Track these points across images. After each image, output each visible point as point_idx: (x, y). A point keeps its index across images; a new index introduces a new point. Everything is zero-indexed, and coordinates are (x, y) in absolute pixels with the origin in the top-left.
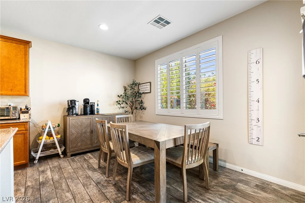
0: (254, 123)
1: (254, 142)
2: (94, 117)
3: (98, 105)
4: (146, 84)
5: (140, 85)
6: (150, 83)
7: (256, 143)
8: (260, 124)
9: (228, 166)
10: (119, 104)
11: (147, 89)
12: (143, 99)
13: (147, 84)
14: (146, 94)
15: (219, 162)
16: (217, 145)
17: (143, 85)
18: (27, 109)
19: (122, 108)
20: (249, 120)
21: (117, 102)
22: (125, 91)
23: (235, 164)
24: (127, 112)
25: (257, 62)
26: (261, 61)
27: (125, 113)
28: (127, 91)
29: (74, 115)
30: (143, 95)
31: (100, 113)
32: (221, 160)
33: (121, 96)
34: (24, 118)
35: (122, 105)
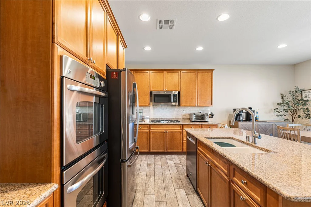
2: (258, 123)
3: (257, 113)
5: (303, 92)
10: (278, 111)
18: (212, 115)
19: (281, 116)
21: (275, 110)
22: (282, 98)
24: (286, 120)
27: (284, 121)
28: (285, 99)
29: (241, 120)
31: (259, 120)
33: (283, 103)
34: (210, 121)
35: (281, 113)
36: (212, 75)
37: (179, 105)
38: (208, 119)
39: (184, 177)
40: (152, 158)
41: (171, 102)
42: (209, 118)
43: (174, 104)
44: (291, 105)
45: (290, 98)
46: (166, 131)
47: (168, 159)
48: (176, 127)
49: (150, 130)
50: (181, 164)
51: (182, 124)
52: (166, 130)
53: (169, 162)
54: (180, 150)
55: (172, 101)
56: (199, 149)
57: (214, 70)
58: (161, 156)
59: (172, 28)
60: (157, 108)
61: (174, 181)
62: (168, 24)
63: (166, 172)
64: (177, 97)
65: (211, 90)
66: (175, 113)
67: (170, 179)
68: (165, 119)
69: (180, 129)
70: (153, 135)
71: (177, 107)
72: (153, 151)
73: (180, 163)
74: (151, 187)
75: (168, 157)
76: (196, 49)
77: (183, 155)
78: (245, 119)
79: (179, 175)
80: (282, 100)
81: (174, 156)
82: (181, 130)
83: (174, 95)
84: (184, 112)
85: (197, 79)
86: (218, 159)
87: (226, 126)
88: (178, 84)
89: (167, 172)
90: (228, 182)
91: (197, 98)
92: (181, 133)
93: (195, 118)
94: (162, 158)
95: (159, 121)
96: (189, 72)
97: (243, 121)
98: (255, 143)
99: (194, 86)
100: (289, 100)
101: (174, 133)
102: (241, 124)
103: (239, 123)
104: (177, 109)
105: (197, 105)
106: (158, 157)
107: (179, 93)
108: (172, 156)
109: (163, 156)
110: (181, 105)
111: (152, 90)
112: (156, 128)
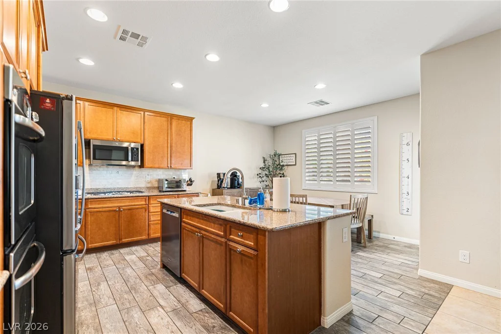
0: (405, 196)
1: (405, 212)
4: (289, 155)
5: (280, 156)
6: (295, 154)
7: (407, 213)
8: (409, 197)
9: (382, 236)
10: (260, 177)
11: (291, 161)
12: (286, 171)
13: (292, 155)
14: (289, 167)
15: (374, 233)
16: (372, 216)
17: (285, 156)
18: (192, 182)
19: (263, 181)
20: (401, 194)
21: (258, 175)
22: (264, 162)
23: (388, 234)
24: (267, 186)
25: (408, 144)
26: (411, 143)
28: (266, 162)
29: (225, 188)
30: (285, 167)
32: (375, 231)
33: (264, 168)
34: (189, 189)
35: (263, 179)
36: (191, 124)
37: (142, 166)
38: (185, 187)
39: (158, 270)
40: (93, 258)
41: (128, 161)
42: (187, 185)
43: (133, 163)
44: (271, 170)
45: (270, 162)
46: (119, 209)
47: (125, 254)
48: (138, 201)
49: (87, 210)
50: (149, 255)
51: (148, 196)
52: (119, 207)
53: (127, 258)
54: (144, 237)
55: (130, 158)
56: (184, 222)
57: (194, 118)
58: (109, 252)
59: (142, 46)
60: (99, 170)
61: (143, 278)
62: (138, 39)
63: (126, 272)
64: (138, 153)
65: (189, 146)
66: (133, 178)
67: (136, 278)
68: (114, 188)
69: (144, 203)
70: (93, 218)
71: (137, 169)
72: (93, 247)
73: (146, 254)
74: (105, 296)
75: (123, 251)
76: (172, 84)
77: (149, 245)
78: (229, 187)
79: (150, 270)
80: (264, 164)
81: (134, 248)
82: (145, 205)
83: (132, 149)
84: (149, 178)
85: (171, 129)
86: (213, 224)
87: (209, 195)
88: (139, 132)
89: (129, 271)
90: (224, 244)
91: (171, 156)
92: (147, 209)
93: (166, 186)
94: (113, 254)
95: (105, 193)
96: (159, 115)
97: (228, 188)
98: (244, 205)
99: (166, 138)
100: (269, 164)
101: (134, 210)
102: (225, 191)
103: (224, 191)
104: (136, 172)
105: (171, 167)
106: (105, 255)
107: (142, 146)
108: (131, 248)
109: (114, 252)
110: (145, 166)
111: (88, 136)
112: (99, 204)
